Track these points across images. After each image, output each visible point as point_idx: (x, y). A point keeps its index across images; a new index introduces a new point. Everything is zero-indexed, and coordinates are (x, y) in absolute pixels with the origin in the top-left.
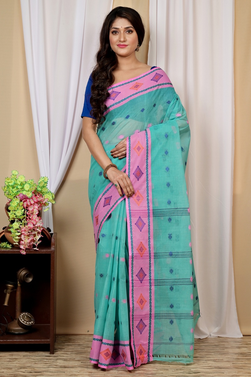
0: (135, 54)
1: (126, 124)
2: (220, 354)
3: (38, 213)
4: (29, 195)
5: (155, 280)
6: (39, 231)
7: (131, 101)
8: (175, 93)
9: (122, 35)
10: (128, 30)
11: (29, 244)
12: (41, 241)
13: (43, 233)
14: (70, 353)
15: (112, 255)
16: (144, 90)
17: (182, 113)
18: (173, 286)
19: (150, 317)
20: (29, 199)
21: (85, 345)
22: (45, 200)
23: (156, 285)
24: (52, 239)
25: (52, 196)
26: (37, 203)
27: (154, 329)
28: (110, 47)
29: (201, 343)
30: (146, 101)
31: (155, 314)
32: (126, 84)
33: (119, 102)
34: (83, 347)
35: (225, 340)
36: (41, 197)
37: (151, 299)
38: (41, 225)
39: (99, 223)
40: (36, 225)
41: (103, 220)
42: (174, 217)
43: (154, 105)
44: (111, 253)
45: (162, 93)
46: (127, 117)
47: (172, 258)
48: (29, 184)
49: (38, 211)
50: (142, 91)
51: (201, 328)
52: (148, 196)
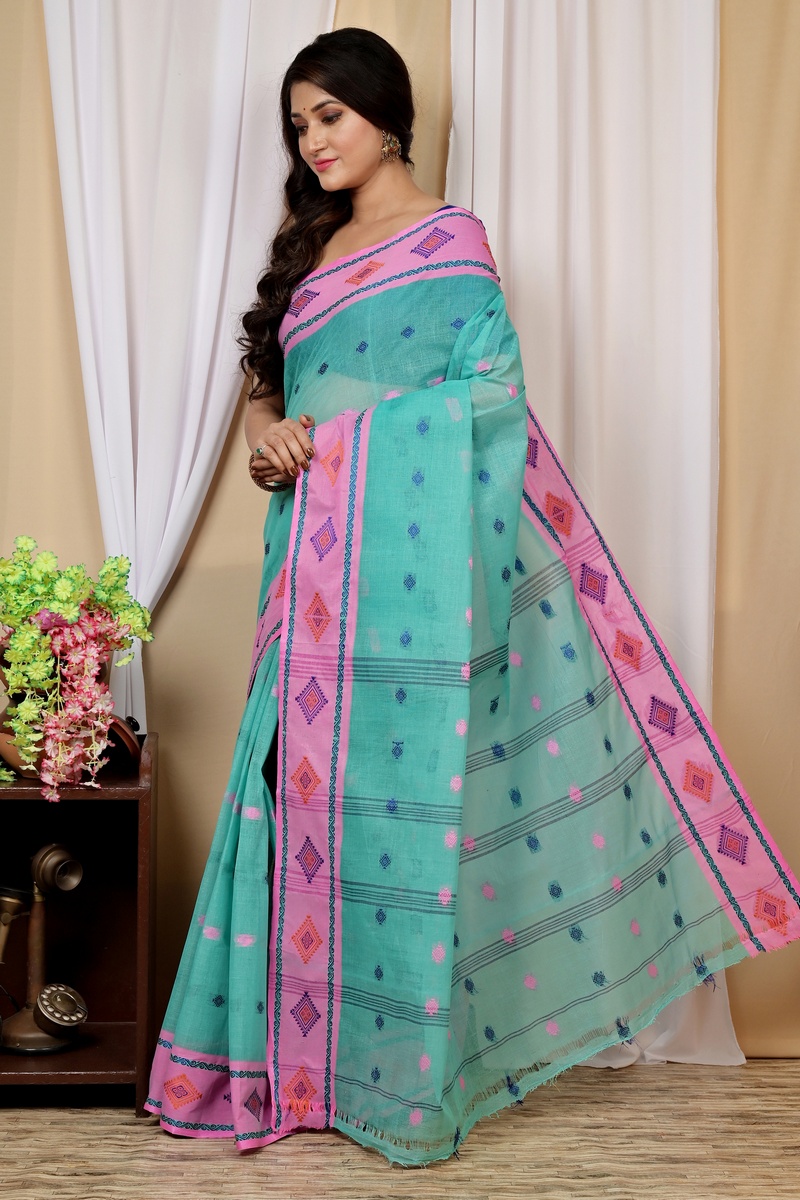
2: (672, 1117)
3: (99, 671)
4: (71, 614)
5: (343, 882)
6: (103, 726)
7: (334, 318)
11: (71, 769)
12: (107, 760)
13: (113, 733)
17: (497, 361)
18: (384, 909)
19: (331, 993)
20: (71, 626)
22: (120, 629)
23: (344, 899)
24: (143, 752)
25: (144, 618)
26: (94, 639)
29: (613, 1082)
30: (369, 318)
31: (342, 987)
35: (690, 1072)
36: (108, 620)
38: (108, 709)
40: (91, 707)
42: (415, 686)
45: (438, 292)
46: (323, 369)
47: (394, 821)
48: (71, 579)
49: (99, 664)
52: (344, 613)
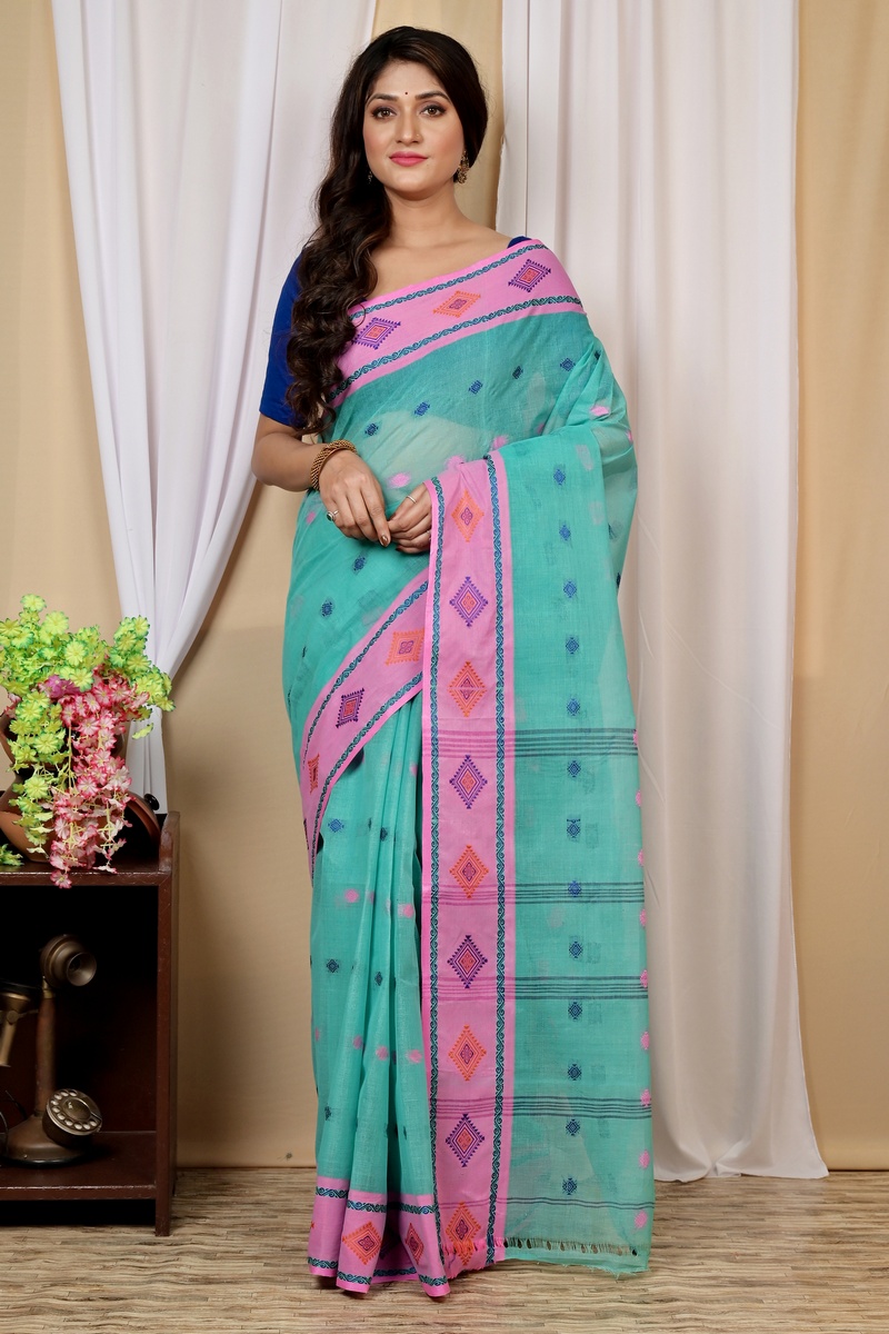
0: (452, 192)
1: (415, 437)
2: (748, 1236)
3: (114, 744)
4: (84, 680)
5: (516, 979)
6: (119, 805)
7: (435, 353)
8: (590, 332)
9: (408, 122)
10: (429, 104)
11: (83, 852)
12: (124, 842)
13: (130, 812)
14: (224, 1231)
15: (368, 892)
16: (482, 319)
17: (614, 403)
18: (579, 1002)
19: (499, 1107)
20: (84, 694)
21: (277, 1205)
22: (138, 698)
23: (520, 998)
24: (163, 833)
25: (164, 686)
26: (109, 708)
27: (512, 1149)
28: (363, 165)
29: (681, 1197)
30: (487, 355)
31: (515, 1098)
32: (420, 294)
33: (394, 357)
34: (270, 1210)
35: (767, 1186)
36: (124, 688)
37: (500, 1046)
38: (125, 786)
39: (321, 784)
40: (106, 784)
41: (332, 774)
42: (591, 758)
43: (517, 373)
44: (364, 886)
45: (545, 330)
46: (422, 410)
47: (579, 905)
48: (84, 642)
49: (115, 736)
50: (475, 322)
51: (683, 1146)
52: (500, 683)
